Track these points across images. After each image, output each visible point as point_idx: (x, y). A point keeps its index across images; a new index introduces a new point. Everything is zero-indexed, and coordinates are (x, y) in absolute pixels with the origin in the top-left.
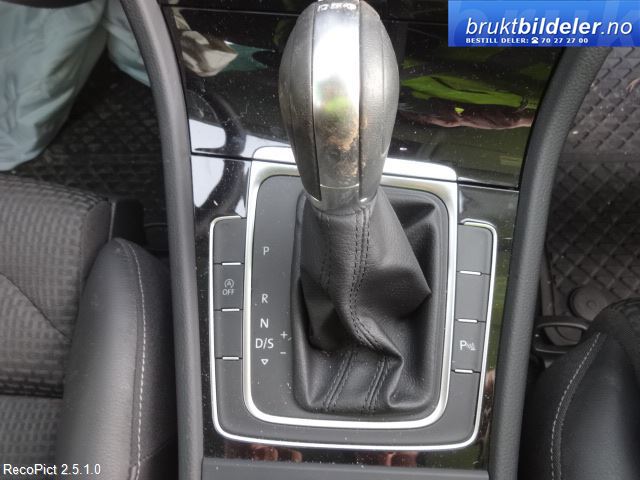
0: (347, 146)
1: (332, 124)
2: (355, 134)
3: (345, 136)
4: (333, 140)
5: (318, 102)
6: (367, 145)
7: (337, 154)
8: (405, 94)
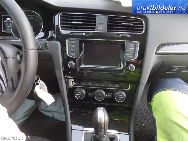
0: (103, 127)
1: (100, 124)
2: (104, 125)
3: (103, 125)
4: (101, 126)
5: (99, 121)
6: (105, 127)
7: (101, 128)
8: (110, 120)
